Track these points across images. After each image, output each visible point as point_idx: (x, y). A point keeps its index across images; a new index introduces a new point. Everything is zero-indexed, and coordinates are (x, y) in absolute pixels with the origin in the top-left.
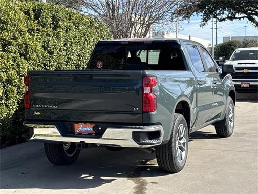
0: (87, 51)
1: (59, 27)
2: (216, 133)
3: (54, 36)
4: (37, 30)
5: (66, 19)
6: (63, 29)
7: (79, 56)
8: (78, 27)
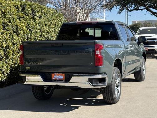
0: (52, 29)
1: (36, 15)
2: (134, 79)
3: (33, 21)
4: (23, 18)
5: (40, 11)
6: (38, 17)
7: (48, 32)
8: (46, 15)
